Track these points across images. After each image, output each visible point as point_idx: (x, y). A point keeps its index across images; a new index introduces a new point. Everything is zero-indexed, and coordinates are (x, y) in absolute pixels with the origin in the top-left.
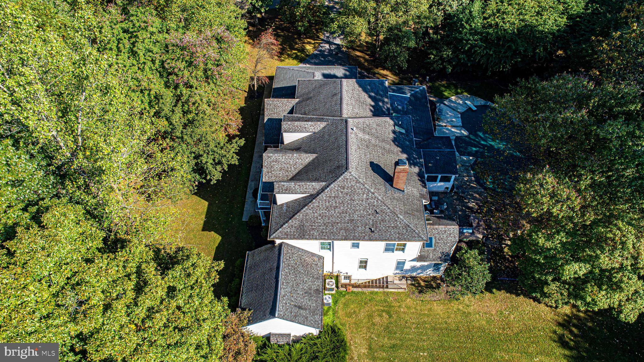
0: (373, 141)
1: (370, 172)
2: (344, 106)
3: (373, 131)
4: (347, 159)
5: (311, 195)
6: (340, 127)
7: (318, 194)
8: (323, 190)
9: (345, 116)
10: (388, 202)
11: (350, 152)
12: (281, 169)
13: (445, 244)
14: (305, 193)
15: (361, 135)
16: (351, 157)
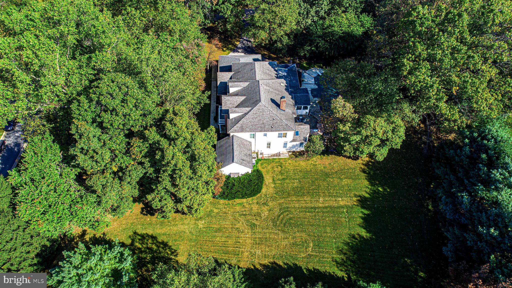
0: (271, 90)
1: (270, 102)
2: (257, 75)
3: (271, 85)
4: (260, 97)
5: (245, 113)
6: (256, 84)
7: (248, 112)
8: (250, 111)
9: (257, 79)
10: (278, 115)
11: (261, 94)
12: (230, 104)
13: (304, 134)
14: (242, 112)
15: (265, 87)
16: (261, 97)
